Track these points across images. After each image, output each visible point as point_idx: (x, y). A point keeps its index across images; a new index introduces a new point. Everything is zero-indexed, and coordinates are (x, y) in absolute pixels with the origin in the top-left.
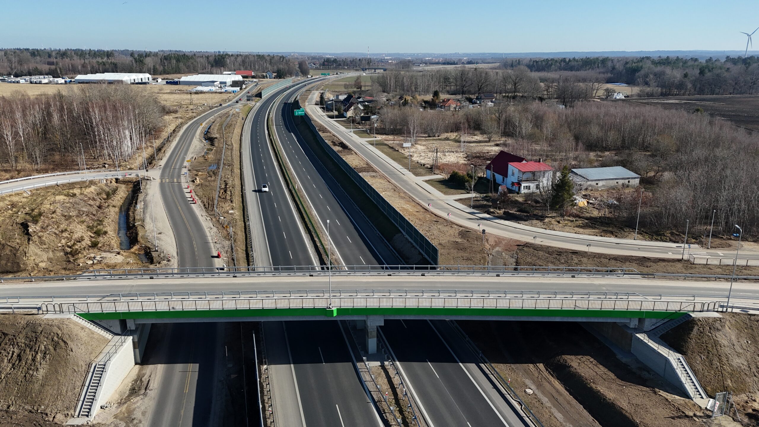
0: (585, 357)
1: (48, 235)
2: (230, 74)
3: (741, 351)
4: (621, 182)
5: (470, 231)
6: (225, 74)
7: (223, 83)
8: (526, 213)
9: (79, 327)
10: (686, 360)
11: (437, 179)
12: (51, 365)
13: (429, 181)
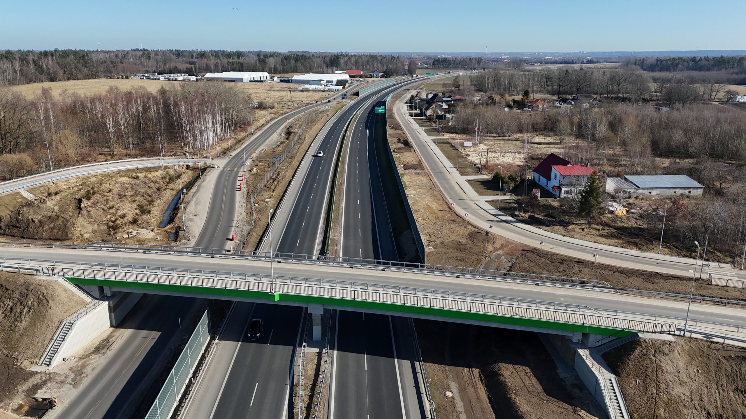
0: (523, 367)
1: (96, 210)
2: (341, 74)
3: (686, 380)
4: (679, 192)
5: (482, 232)
6: (337, 74)
7: (330, 82)
8: (553, 218)
9: (63, 289)
10: (619, 381)
11: (480, 179)
12: (32, 319)
13: (472, 180)
